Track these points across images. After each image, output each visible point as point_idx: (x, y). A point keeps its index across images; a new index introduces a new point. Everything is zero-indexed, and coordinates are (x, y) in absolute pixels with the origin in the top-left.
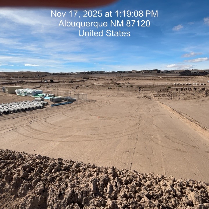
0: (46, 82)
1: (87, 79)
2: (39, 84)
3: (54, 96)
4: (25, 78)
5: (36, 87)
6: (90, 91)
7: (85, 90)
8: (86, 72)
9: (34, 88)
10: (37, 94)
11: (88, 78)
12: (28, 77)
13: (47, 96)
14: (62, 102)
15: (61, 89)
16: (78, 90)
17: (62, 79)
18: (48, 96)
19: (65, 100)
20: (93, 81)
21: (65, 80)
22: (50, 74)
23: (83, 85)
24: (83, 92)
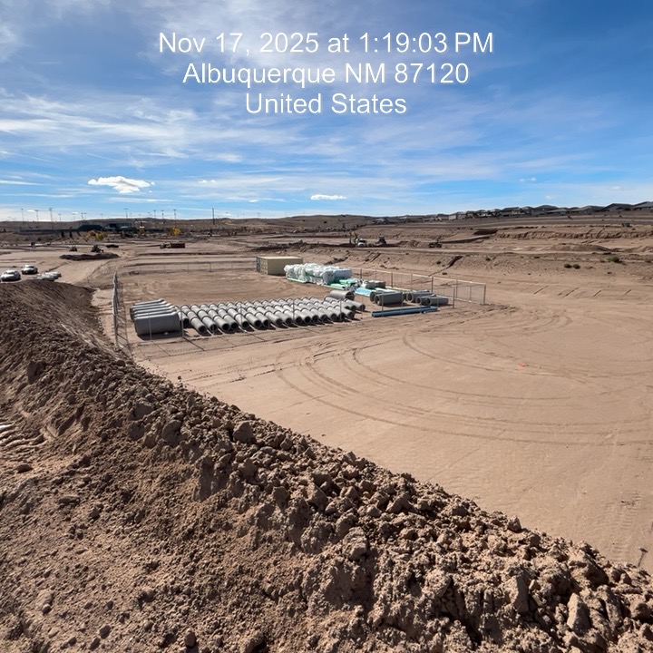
0: (361, 246)
1: (487, 233)
2: (344, 250)
3: (382, 285)
4: (309, 234)
5: (336, 259)
6: (496, 274)
7: (481, 272)
8: (489, 213)
9: (330, 263)
10: (334, 279)
11: (494, 232)
12: (317, 231)
13: (364, 285)
14: (405, 305)
15: (404, 266)
16: (456, 272)
17: (407, 234)
18: (367, 287)
19: (414, 302)
20: (508, 241)
21: (418, 240)
22: (375, 222)
23: (475, 254)
24: (471, 277)
